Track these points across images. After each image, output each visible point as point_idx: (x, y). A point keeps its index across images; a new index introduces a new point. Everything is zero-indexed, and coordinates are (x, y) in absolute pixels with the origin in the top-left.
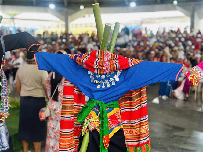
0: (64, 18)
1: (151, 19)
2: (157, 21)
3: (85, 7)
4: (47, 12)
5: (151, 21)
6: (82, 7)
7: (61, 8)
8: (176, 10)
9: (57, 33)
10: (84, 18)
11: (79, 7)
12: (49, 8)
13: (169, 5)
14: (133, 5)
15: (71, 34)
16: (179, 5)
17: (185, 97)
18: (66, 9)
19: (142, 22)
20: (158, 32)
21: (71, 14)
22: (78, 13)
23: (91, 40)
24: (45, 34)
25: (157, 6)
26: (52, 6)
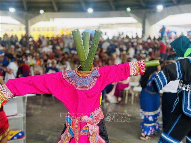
0: (24, 21)
1: (108, 24)
2: (114, 26)
3: (45, 11)
4: (7, 15)
5: (108, 26)
6: (42, 12)
7: (21, 12)
8: (129, 16)
9: (17, 36)
10: (49, 22)
11: (39, 11)
12: (10, 12)
13: (123, 12)
14: (90, 10)
15: (31, 37)
16: (132, 12)
17: (117, 101)
18: (25, 13)
19: (99, 27)
20: (113, 37)
21: (31, 18)
22: (38, 17)
23: (50, 43)
24: (5, 37)
25: (113, 13)
26: (12, 10)
